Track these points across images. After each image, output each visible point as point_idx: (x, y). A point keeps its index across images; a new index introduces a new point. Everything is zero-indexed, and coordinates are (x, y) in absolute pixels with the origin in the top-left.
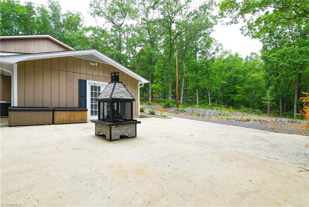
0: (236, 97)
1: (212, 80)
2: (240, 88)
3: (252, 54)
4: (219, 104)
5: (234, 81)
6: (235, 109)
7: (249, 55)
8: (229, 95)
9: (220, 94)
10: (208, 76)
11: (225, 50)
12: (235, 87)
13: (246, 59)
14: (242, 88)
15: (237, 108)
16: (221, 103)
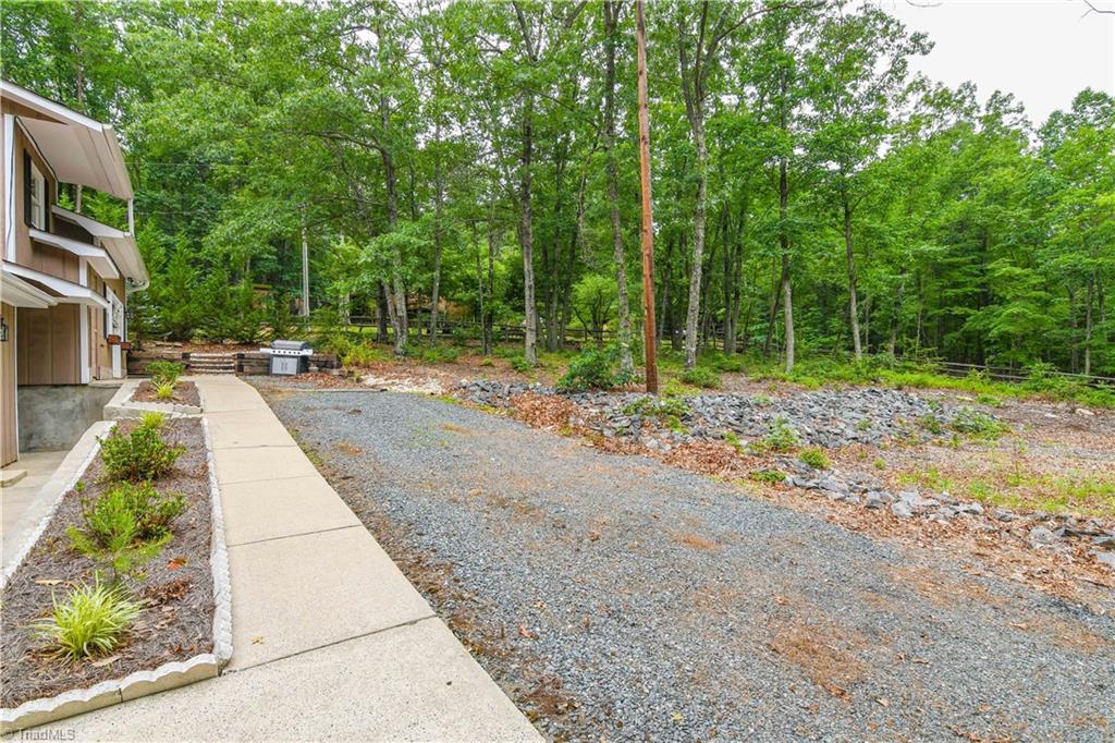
0: (998, 321)
1: (868, 232)
2: (1018, 271)
3: (1085, 98)
4: (906, 354)
5: (977, 241)
6: (994, 379)
7: (1068, 110)
8: (958, 310)
9: (911, 309)
10: (847, 214)
11: (933, 87)
12: (993, 270)
13: (1048, 131)
14: (1029, 271)
15: (1000, 372)
16: (913, 351)
